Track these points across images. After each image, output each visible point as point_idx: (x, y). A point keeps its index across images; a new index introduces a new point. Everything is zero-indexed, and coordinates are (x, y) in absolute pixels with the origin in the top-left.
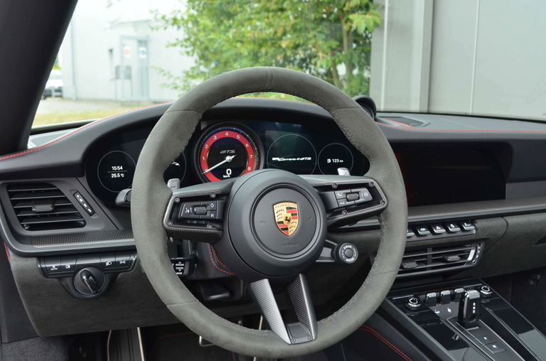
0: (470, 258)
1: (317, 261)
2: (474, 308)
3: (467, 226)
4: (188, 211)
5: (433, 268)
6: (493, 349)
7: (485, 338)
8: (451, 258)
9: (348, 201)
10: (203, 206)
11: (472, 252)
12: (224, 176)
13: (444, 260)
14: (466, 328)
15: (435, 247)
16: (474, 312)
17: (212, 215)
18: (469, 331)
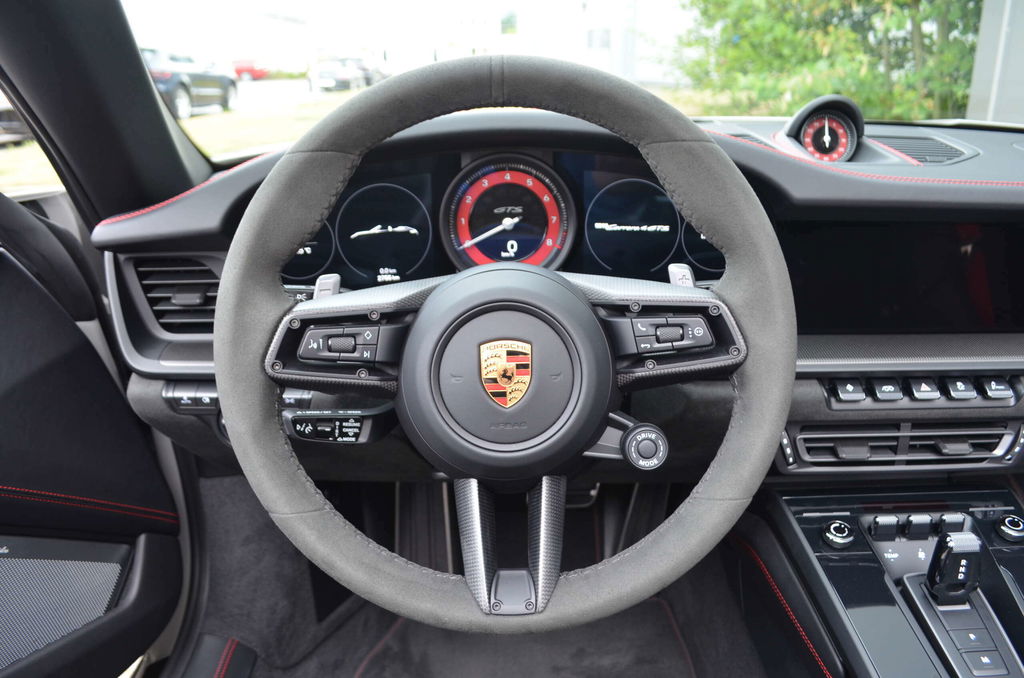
0: (999, 452)
1: (587, 453)
2: (962, 569)
3: (995, 390)
4: (315, 346)
5: (909, 462)
6: (982, 666)
7: (972, 636)
8: (950, 449)
9: (658, 341)
10: (348, 335)
11: (1007, 440)
12: (504, 254)
13: (937, 451)
14: (939, 605)
15: (917, 424)
16: (961, 577)
17: (367, 355)
18: (943, 612)
